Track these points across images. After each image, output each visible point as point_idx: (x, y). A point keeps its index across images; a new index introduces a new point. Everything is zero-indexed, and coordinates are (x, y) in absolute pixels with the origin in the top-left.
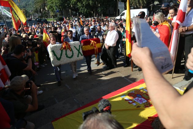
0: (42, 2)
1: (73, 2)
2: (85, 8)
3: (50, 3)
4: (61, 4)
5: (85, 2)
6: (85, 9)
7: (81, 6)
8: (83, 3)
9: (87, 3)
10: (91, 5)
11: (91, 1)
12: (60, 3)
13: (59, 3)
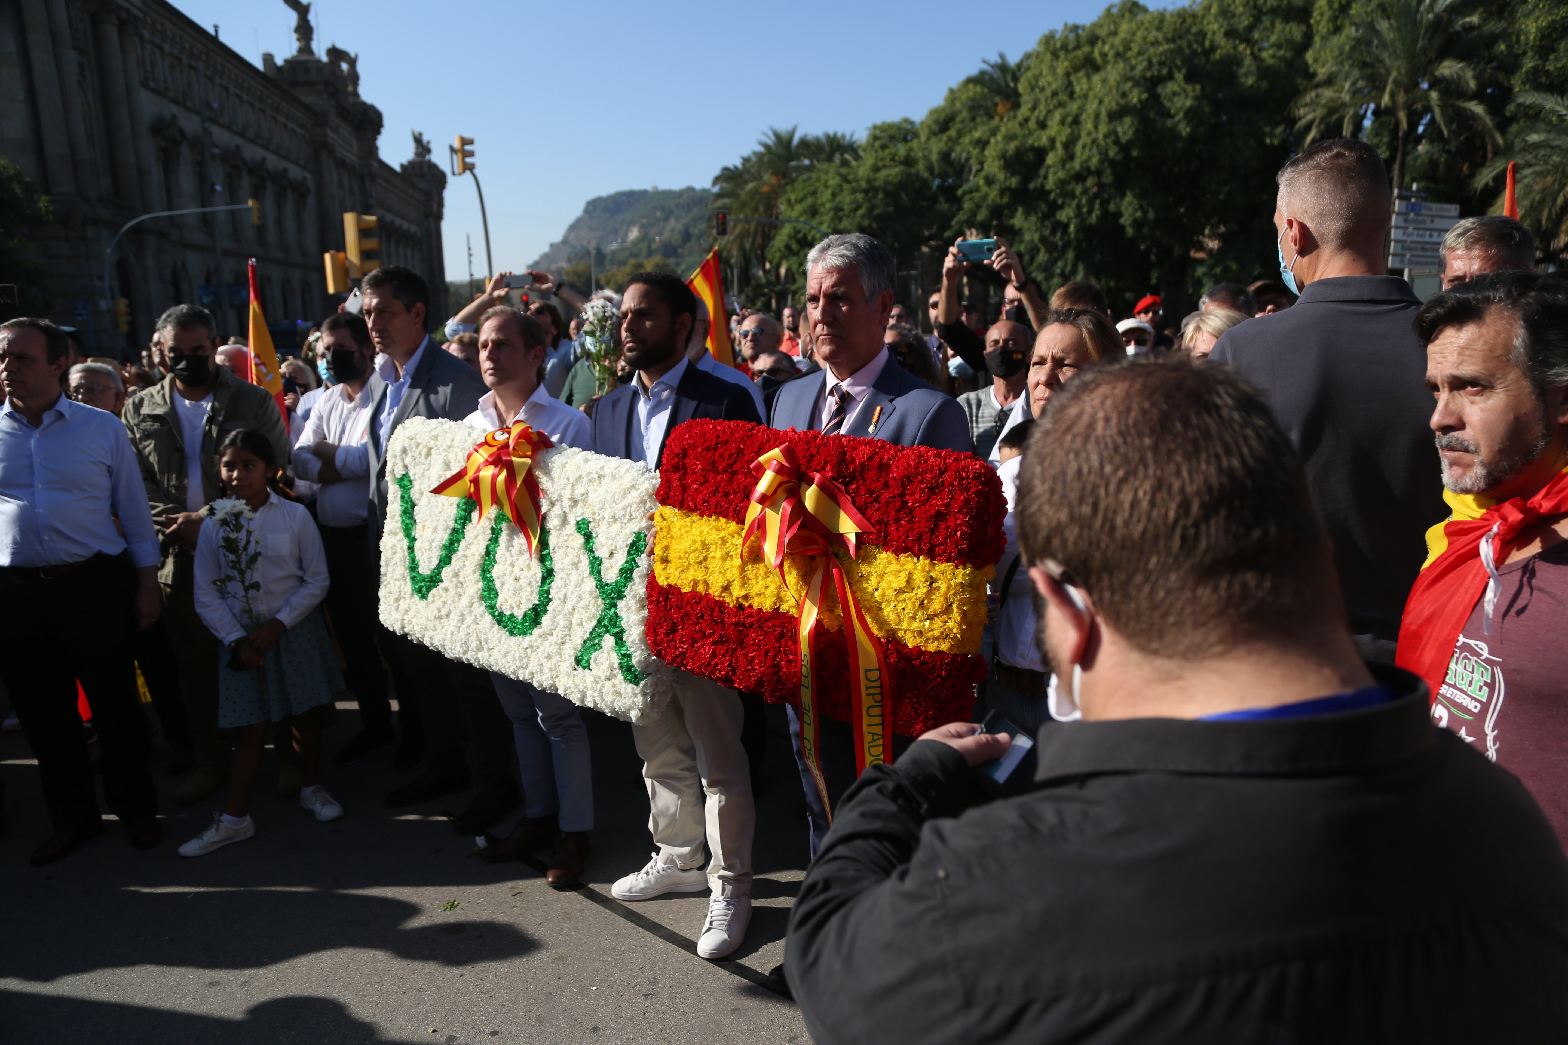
0: (756, 209)
1: (978, 207)
2: (1077, 259)
3: (798, 208)
4: (878, 219)
5: (1079, 207)
6: (1074, 272)
7: (1036, 237)
8: (1063, 215)
9: (1093, 219)
10: (1130, 231)
11: (1129, 198)
12: (871, 209)
13: (861, 212)
